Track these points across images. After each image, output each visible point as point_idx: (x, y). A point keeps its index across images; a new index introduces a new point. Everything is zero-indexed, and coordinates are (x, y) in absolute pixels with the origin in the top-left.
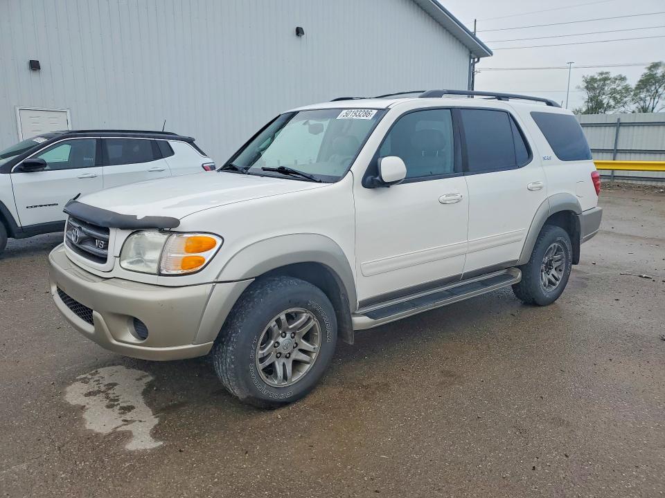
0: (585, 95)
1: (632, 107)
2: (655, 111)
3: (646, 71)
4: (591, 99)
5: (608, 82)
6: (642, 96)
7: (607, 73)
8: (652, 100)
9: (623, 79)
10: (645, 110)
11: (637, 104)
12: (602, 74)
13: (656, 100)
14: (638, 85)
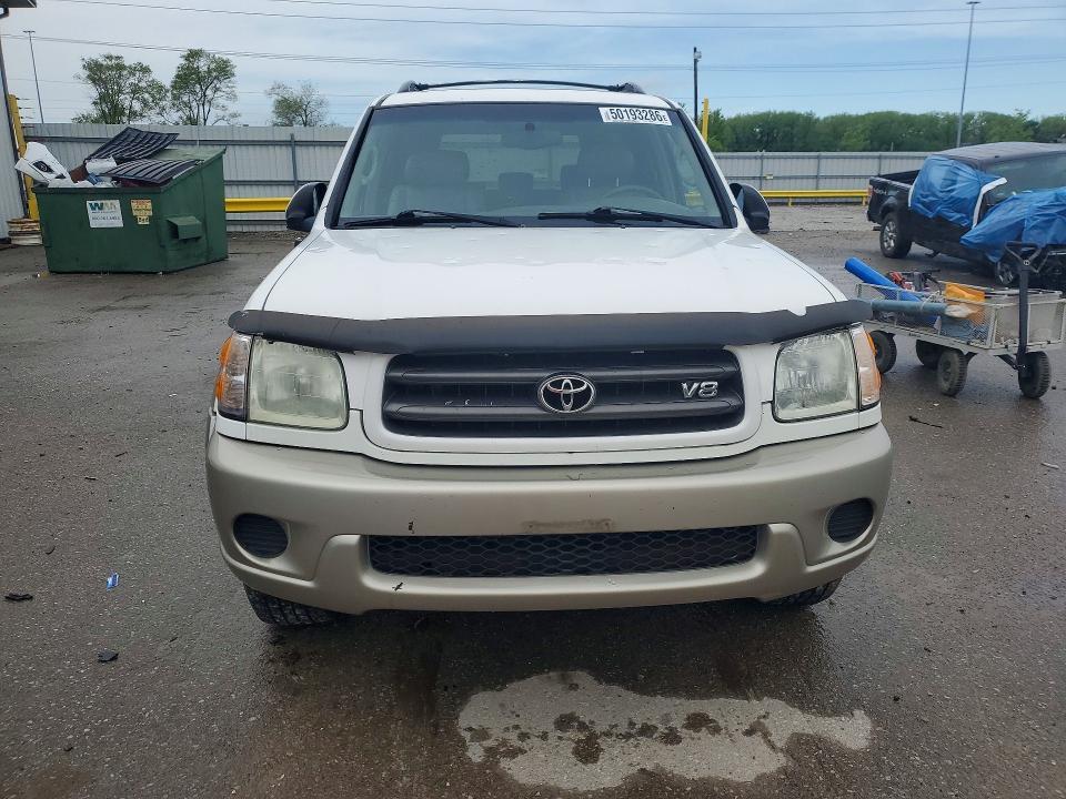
0: (93, 92)
1: (174, 116)
2: (209, 123)
3: (183, 62)
4: (103, 98)
5: (125, 73)
6: (185, 99)
7: (118, 58)
8: (201, 107)
9: (146, 70)
10: (192, 121)
11: (180, 112)
12: (109, 57)
13: (207, 108)
14: (175, 82)
